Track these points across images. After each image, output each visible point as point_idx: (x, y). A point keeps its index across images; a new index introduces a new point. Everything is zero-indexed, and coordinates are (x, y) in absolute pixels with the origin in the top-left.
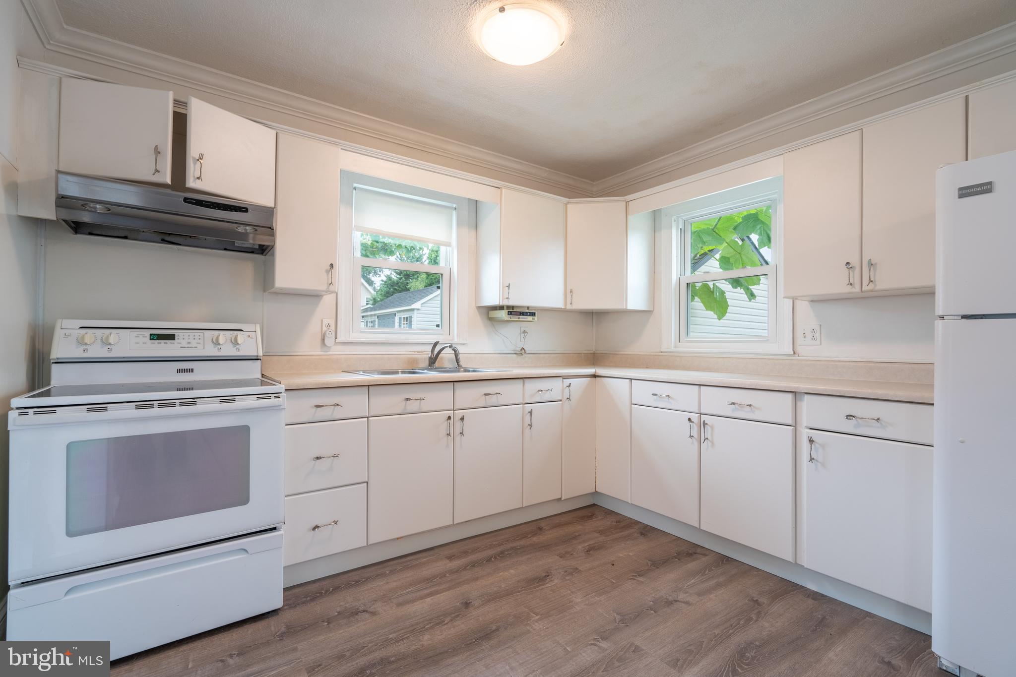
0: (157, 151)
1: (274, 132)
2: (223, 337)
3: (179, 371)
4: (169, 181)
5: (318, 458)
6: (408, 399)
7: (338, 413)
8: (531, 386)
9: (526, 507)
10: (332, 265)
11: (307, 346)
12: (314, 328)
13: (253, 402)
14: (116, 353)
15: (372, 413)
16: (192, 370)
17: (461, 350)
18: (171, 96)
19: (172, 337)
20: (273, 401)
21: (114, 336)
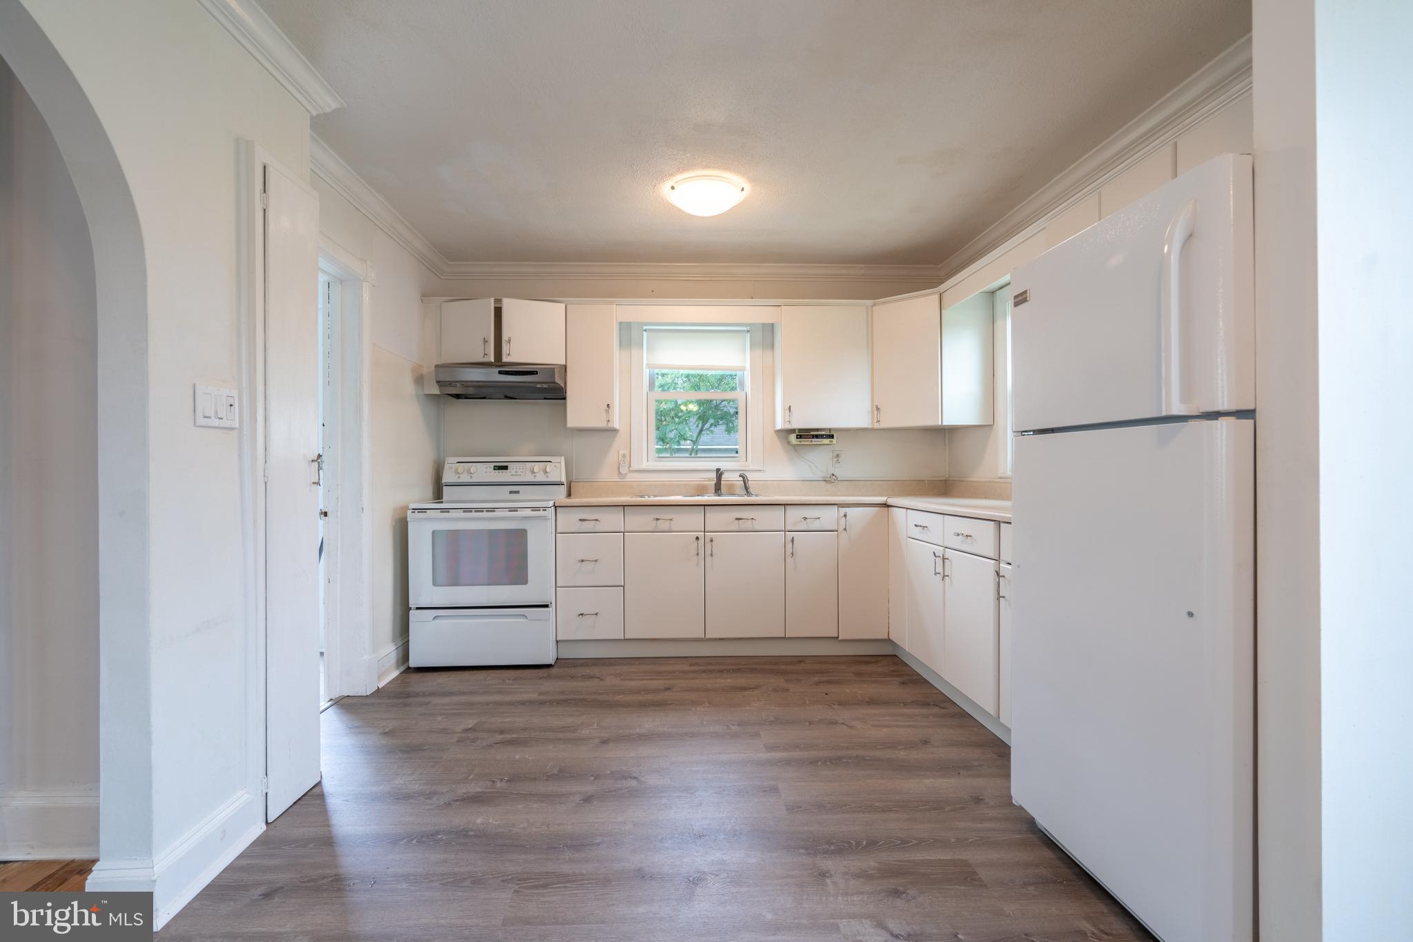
0: (485, 341)
1: (563, 305)
2: (537, 467)
3: (511, 492)
4: (492, 360)
5: (582, 561)
6: (657, 519)
7: (599, 527)
8: (794, 514)
9: (788, 638)
10: (608, 405)
11: (606, 474)
12: (612, 457)
13: (528, 513)
14: (475, 479)
15: (627, 529)
16: (518, 492)
17: (750, 476)
18: (492, 300)
19: (505, 468)
20: (541, 513)
21: (473, 467)
